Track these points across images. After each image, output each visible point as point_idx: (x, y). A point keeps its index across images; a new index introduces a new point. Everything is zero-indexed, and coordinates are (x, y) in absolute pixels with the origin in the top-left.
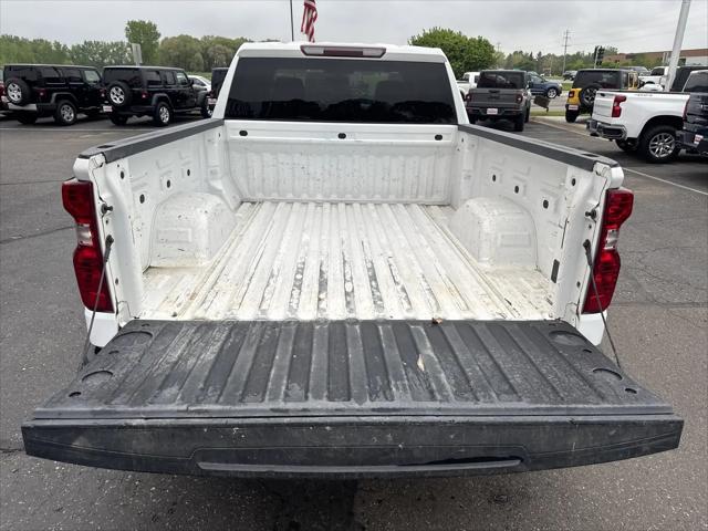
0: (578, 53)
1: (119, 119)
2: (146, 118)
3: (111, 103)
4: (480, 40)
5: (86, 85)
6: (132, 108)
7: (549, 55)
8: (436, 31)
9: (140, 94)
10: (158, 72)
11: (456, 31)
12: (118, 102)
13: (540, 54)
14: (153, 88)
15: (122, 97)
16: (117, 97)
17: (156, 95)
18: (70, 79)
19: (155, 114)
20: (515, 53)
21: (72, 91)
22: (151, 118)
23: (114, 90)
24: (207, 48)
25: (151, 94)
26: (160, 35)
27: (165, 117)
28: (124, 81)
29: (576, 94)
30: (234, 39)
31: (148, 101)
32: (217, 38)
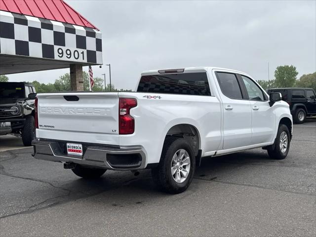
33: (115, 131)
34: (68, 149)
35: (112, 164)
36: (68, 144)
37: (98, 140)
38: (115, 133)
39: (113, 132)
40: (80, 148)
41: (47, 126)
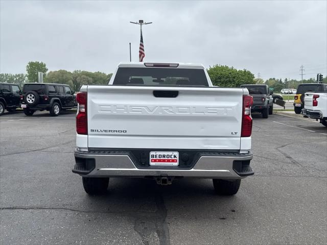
0: (311, 79)
1: (29, 112)
2: (45, 112)
3: (26, 103)
4: (245, 71)
5: (12, 94)
6: (38, 105)
7: (293, 80)
8: (217, 67)
9: (44, 98)
10: (54, 86)
11: (230, 67)
12: (31, 102)
13: (286, 80)
14: (51, 95)
15: (33, 99)
16: (30, 100)
17: (53, 99)
18: (4, 90)
19: (51, 109)
20: (271, 79)
21: (3, 97)
22: (49, 112)
23: (29, 96)
24: (76, 78)
25: (50, 98)
26: (47, 70)
27: (57, 111)
28: (36, 91)
29: (299, 97)
30: (93, 72)
31: (48, 102)
32: (83, 72)
33: (236, 133)
34: (151, 158)
35: (239, 172)
36: (152, 153)
37: (205, 145)
38: (235, 135)
39: (233, 135)
40: (175, 156)
41: (109, 131)
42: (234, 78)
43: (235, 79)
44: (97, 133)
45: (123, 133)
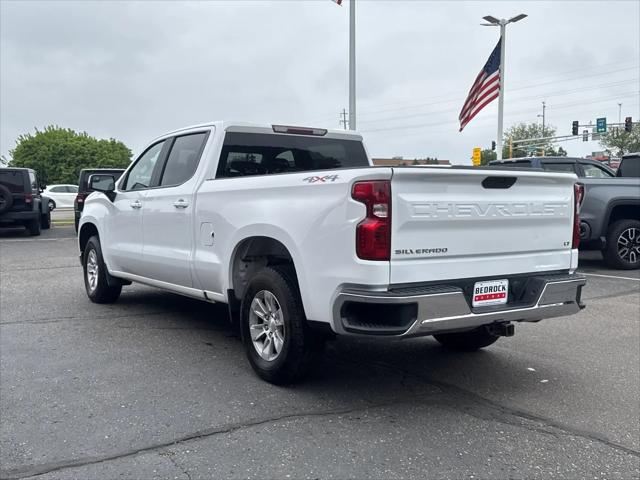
33: (568, 243)
34: (475, 295)
36: (477, 285)
39: (566, 245)
40: (504, 288)
41: (423, 251)
42: (93, 154)
43: (96, 158)
44: (405, 256)
45: (441, 254)
